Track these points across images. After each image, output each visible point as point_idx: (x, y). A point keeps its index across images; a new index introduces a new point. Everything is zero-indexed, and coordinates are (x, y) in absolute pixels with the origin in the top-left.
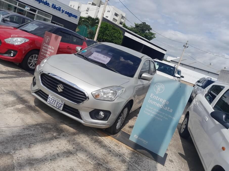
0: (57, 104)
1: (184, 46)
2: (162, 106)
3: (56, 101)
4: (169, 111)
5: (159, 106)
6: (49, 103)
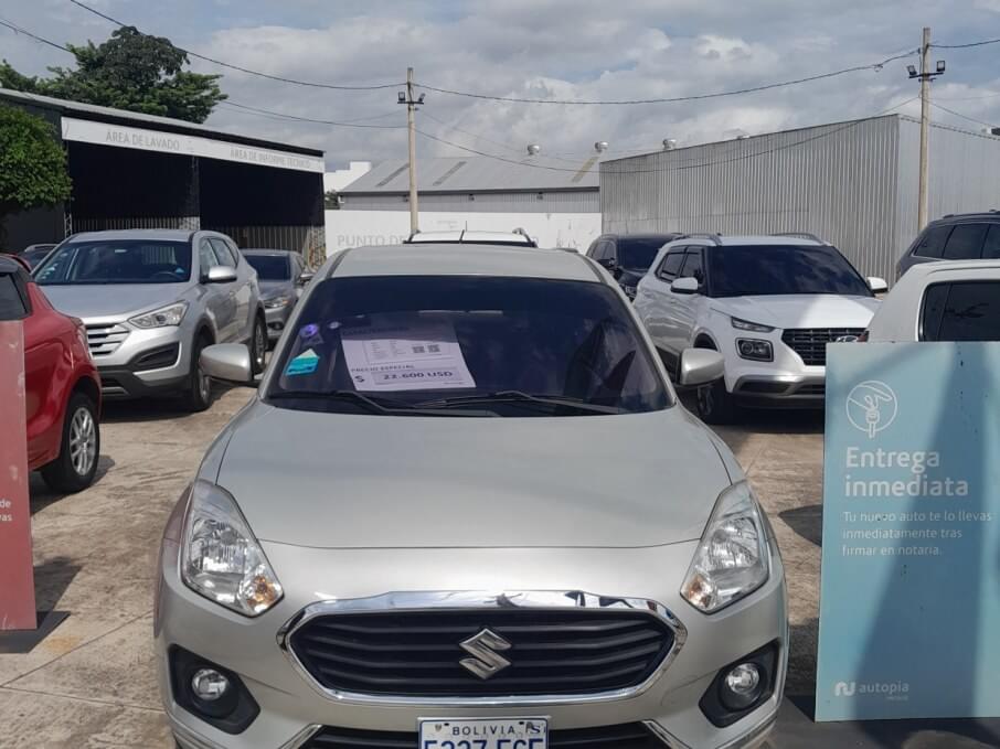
1: (402, 100)
2: (917, 483)
3: (484, 742)
4: (955, 495)
5: (905, 491)
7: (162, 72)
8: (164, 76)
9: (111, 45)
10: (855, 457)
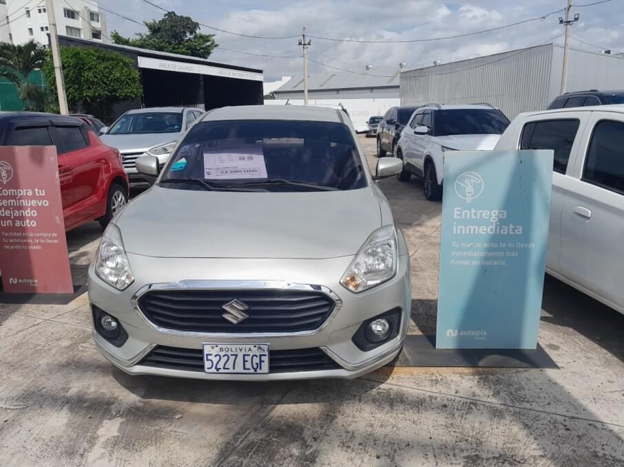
0: (245, 361)
1: (300, 44)
2: (494, 227)
3: (236, 355)
4: (515, 234)
5: (486, 231)
6: (215, 371)
7: (188, 34)
8: (189, 36)
9: (163, 21)
10: (459, 213)
